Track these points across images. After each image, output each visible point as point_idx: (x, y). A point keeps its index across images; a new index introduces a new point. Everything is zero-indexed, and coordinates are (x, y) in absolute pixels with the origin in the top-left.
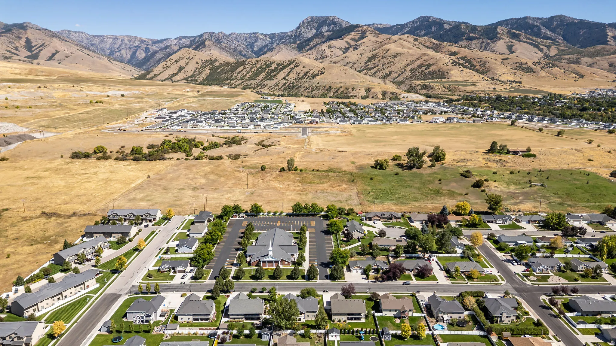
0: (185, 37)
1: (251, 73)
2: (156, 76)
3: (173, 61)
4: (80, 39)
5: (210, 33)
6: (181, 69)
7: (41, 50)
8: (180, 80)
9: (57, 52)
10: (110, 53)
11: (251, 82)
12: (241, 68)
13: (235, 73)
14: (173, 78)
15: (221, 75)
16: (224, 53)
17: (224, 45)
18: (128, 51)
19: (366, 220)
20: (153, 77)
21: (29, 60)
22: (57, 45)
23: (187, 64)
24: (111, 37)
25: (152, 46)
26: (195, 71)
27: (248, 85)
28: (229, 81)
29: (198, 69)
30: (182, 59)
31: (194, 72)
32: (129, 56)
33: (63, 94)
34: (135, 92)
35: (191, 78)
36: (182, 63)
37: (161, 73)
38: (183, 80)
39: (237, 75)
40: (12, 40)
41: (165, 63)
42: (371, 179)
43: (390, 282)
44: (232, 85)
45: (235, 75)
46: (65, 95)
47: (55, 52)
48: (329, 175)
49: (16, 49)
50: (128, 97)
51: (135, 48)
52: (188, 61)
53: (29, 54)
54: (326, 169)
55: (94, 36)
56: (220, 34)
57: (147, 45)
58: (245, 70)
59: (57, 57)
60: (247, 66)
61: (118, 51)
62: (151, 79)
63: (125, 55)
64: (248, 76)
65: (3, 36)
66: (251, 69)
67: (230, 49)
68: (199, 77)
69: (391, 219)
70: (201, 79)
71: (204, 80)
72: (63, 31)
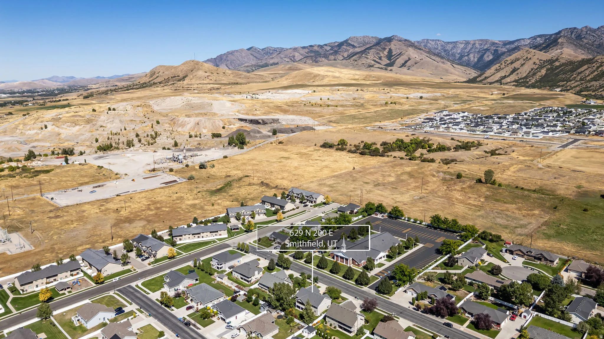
0: (540, 36)
1: (596, 73)
2: (486, 78)
3: (510, 62)
4: (436, 47)
5: (570, 29)
6: (514, 70)
7: (398, 58)
8: (509, 83)
9: (409, 59)
10: (459, 57)
11: (593, 83)
12: (586, 67)
13: (575, 73)
14: (503, 81)
15: (558, 76)
16: (580, 50)
17: (585, 41)
18: (476, 55)
19: (506, 251)
20: (483, 80)
21: (385, 67)
22: (411, 53)
23: (522, 65)
24: (464, 42)
25: (502, 48)
26: (530, 72)
27: (587, 87)
28: (565, 82)
29: (534, 70)
30: (518, 60)
31: (528, 74)
32: (476, 60)
33: (371, 95)
34: (436, 94)
35: (522, 80)
36: (517, 65)
37: (492, 75)
38: (513, 82)
39: (577, 76)
40: (378, 52)
41: (499, 65)
42: (585, 210)
43: (434, 317)
44: (567, 87)
45: (575, 76)
46: (373, 97)
47: (408, 59)
48: (529, 196)
49: (380, 58)
50: (427, 99)
51: (484, 51)
52: (524, 62)
53: (389, 62)
54: (533, 188)
55: (448, 43)
56: (584, 29)
57: (497, 47)
58: (590, 69)
59: (408, 64)
60: (594, 64)
61: (467, 56)
62: (481, 81)
63: (472, 59)
64: (592, 76)
65: (373, 49)
66: (598, 68)
67: (592, 45)
68: (531, 78)
69: (540, 259)
70: (533, 81)
71: (536, 82)
72: (423, 40)
